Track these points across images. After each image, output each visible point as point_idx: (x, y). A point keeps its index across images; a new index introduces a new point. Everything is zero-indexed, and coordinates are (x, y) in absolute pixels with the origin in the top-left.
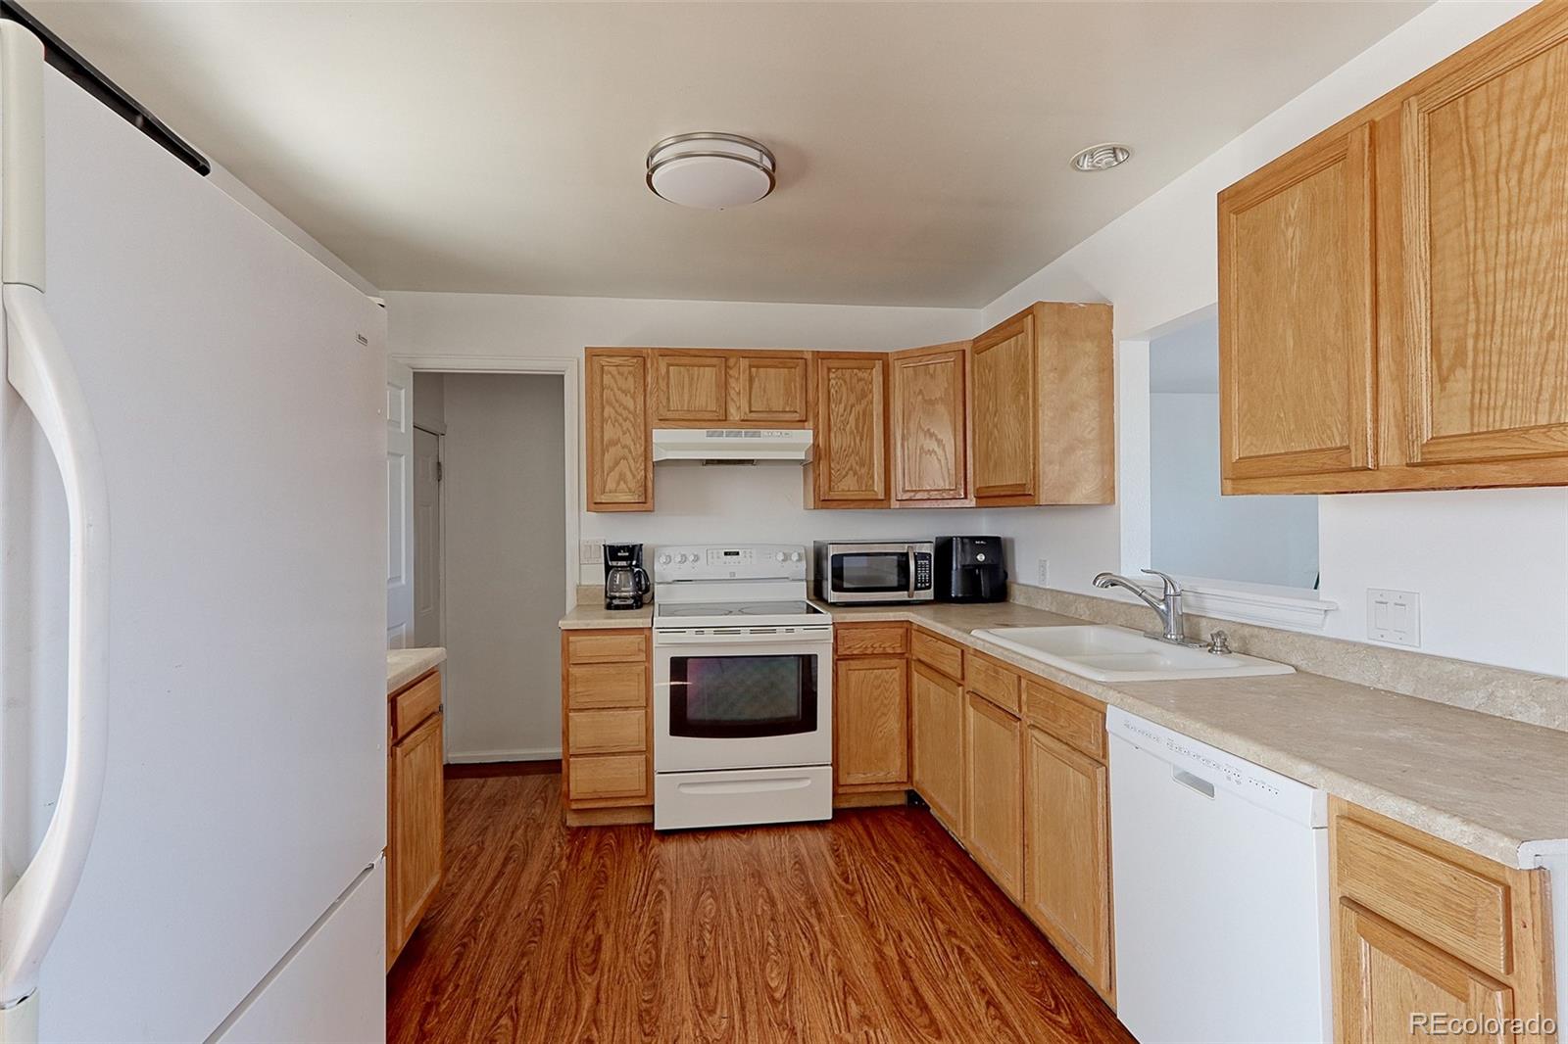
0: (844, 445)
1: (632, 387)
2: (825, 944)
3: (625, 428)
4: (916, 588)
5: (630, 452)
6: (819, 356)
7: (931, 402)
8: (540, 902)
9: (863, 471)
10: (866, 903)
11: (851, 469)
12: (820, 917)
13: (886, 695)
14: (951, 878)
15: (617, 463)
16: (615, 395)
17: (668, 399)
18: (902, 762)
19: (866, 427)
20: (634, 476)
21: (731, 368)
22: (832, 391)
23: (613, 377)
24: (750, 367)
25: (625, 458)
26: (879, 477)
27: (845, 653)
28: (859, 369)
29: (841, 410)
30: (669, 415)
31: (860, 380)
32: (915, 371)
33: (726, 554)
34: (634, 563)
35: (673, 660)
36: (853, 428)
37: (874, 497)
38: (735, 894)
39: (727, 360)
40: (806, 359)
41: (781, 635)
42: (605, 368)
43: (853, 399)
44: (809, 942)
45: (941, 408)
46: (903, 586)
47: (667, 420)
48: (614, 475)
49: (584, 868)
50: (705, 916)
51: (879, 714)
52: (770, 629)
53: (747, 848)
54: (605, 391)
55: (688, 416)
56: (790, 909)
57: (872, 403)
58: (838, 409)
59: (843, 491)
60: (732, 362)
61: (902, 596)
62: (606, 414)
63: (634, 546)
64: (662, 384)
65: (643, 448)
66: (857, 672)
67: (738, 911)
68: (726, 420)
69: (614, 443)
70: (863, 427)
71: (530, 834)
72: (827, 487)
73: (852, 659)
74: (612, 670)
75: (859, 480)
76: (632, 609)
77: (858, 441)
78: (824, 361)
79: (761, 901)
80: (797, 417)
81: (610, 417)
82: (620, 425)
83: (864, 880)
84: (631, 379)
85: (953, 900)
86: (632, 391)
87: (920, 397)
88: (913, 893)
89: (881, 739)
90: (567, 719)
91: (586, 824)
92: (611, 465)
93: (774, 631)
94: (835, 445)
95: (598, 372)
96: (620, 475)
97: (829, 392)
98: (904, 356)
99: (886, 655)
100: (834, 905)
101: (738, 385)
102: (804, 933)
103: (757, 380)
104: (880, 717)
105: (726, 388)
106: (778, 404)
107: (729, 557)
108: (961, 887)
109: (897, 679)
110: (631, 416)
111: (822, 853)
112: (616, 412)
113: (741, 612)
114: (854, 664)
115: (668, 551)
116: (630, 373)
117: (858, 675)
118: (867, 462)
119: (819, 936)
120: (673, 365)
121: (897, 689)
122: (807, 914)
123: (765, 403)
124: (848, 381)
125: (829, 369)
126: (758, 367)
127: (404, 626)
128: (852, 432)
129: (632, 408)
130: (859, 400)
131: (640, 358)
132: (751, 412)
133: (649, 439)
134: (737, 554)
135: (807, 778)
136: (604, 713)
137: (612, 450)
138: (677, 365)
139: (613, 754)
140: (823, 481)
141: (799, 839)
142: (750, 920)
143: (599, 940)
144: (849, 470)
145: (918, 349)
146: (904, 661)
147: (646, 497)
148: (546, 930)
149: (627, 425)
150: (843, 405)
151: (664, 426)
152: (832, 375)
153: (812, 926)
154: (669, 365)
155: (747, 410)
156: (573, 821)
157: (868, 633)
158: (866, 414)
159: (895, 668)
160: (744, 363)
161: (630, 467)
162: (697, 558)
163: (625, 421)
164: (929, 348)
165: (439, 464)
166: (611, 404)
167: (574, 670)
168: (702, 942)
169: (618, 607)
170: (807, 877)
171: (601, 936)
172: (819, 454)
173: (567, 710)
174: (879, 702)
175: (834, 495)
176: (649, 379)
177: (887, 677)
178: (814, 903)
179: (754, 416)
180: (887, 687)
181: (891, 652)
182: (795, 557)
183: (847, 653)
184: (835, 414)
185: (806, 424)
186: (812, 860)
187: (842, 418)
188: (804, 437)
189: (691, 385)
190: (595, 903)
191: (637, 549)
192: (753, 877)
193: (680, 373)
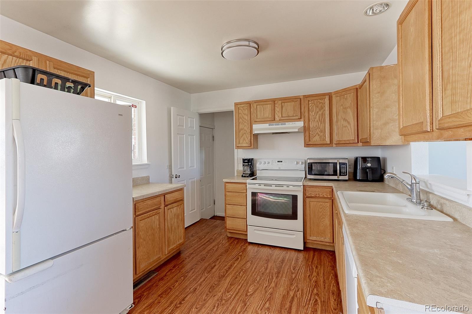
0: (315, 126)
1: (247, 113)
2: (273, 285)
3: (245, 125)
4: (340, 175)
5: (246, 131)
6: (305, 97)
7: (345, 108)
8: (208, 253)
9: (322, 134)
10: (295, 277)
11: (317, 133)
12: (277, 277)
13: (325, 211)
14: (332, 278)
15: (243, 135)
16: (242, 115)
17: (257, 115)
18: (331, 236)
19: (323, 119)
20: (248, 139)
21: (276, 104)
22: (310, 108)
23: (242, 110)
24: (282, 103)
25: (245, 133)
26: (328, 135)
27: (309, 195)
28: (320, 99)
29: (313, 114)
30: (257, 120)
31: (320, 103)
32: (340, 98)
33: (278, 162)
34: (250, 164)
35: (252, 193)
36: (318, 119)
37: (326, 143)
38: (258, 264)
39: (274, 102)
40: (301, 99)
41: (285, 188)
42: (240, 108)
43: (318, 110)
44: (268, 283)
45: (349, 110)
46: (335, 174)
47: (257, 122)
48: (242, 138)
49: (224, 247)
50: (245, 268)
51: (321, 218)
52: (282, 186)
53: (271, 252)
54: (240, 115)
55: (263, 120)
56: (270, 273)
57: (325, 110)
58: (312, 114)
59: (314, 141)
60: (276, 102)
61: (335, 178)
62: (240, 122)
63: (250, 159)
64: (255, 112)
65: (250, 130)
66: (313, 202)
67: (255, 268)
68: (274, 120)
69: (242, 129)
70: (322, 120)
71: (218, 236)
72: (308, 140)
73: (312, 198)
74: (237, 194)
75: (320, 137)
76: (248, 177)
77: (320, 123)
78: (307, 98)
79: (263, 268)
80: (297, 117)
81: (241, 122)
82: (244, 124)
83: (300, 271)
84: (246, 110)
85: (326, 285)
86: (247, 114)
87: (342, 107)
88: (314, 279)
89: (323, 226)
90: (226, 206)
91: (232, 236)
92: (241, 136)
93: (283, 187)
94: (311, 126)
95: (238, 110)
96: (244, 138)
97: (309, 108)
98: (337, 93)
99: (324, 198)
100: (284, 275)
101: (277, 109)
102: (269, 280)
103: (284, 107)
104: (322, 219)
105: (274, 110)
106: (291, 114)
107: (279, 163)
108: (333, 282)
109: (329, 206)
110: (247, 121)
111: (293, 259)
112: (243, 120)
113: (276, 180)
114: (312, 199)
115: (260, 161)
116: (246, 109)
117: (313, 203)
118: (323, 131)
119: (273, 282)
120: (258, 105)
121: (329, 210)
122: (274, 275)
123: (287, 114)
124: (316, 104)
125: (309, 101)
126: (284, 103)
127: (195, 178)
128: (317, 121)
129: (247, 119)
130: (320, 110)
131: (249, 104)
132: (282, 117)
133: (252, 128)
134: (282, 162)
135: (294, 235)
136: (235, 206)
137: (241, 131)
138: (260, 105)
139: (238, 218)
140: (307, 138)
141: (289, 254)
142: (257, 272)
143: (215, 266)
144: (317, 134)
145: (341, 90)
146: (331, 200)
147: (251, 145)
148: (205, 260)
149: (246, 124)
150: (314, 112)
151: (256, 123)
152: (310, 103)
153: (273, 279)
154: (257, 105)
155: (281, 117)
156: (229, 235)
157: (317, 190)
158: (323, 115)
159: (328, 202)
160: (280, 102)
161: (246, 136)
162: (269, 163)
163: (245, 123)
164: (345, 89)
165: (213, 136)
166: (241, 118)
167: (227, 193)
168: (239, 274)
169: (245, 177)
170: (282, 265)
171: (216, 265)
172: (306, 130)
173: (226, 204)
174: (322, 213)
175: (310, 143)
176: (252, 110)
177: (325, 205)
178: (278, 273)
179: (283, 118)
180: (325, 208)
181: (326, 197)
182: (300, 163)
183: (310, 195)
184: (311, 116)
185: (301, 119)
186: (288, 260)
187: (314, 117)
188: (301, 124)
189: (263, 110)
190: (220, 257)
191: (250, 160)
192: (266, 261)
193: (260, 107)
